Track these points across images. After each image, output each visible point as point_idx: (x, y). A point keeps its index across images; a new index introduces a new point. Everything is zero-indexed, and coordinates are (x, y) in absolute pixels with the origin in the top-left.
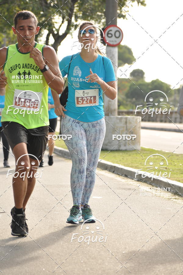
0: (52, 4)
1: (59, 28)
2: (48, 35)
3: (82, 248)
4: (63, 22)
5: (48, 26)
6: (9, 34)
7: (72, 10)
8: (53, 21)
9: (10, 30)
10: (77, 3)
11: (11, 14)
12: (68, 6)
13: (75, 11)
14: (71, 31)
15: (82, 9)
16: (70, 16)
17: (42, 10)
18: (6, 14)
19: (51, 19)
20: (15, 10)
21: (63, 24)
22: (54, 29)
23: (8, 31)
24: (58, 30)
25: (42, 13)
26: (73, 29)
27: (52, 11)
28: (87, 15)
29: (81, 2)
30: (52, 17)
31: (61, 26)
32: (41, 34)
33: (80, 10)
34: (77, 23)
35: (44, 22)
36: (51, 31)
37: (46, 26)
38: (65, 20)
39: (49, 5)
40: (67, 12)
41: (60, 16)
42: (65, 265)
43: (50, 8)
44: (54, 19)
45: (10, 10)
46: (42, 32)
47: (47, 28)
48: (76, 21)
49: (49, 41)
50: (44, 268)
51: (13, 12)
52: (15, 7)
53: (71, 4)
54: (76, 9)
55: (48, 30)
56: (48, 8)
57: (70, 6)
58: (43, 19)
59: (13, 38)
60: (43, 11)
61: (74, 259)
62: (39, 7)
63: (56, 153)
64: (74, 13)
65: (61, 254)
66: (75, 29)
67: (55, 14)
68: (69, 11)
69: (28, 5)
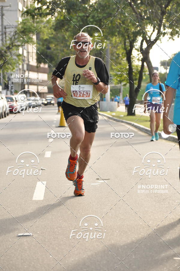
0: (146, 17)
1: (151, 35)
2: (142, 41)
3: (170, 208)
4: (154, 31)
5: (142, 34)
6: (112, 41)
7: (161, 21)
8: (146, 30)
9: (112, 38)
10: (165, 16)
11: (114, 25)
12: (158, 18)
13: (163, 21)
14: (160, 38)
15: (169, 20)
16: (160, 26)
17: (138, 21)
18: (110, 25)
19: (144, 29)
20: (117, 22)
21: (154, 32)
22: (147, 36)
23: (111, 39)
24: (150, 37)
25: (137, 24)
26: (162, 36)
27: (146, 22)
28: (173, 25)
29: (168, 15)
30: (146, 27)
31: (152, 33)
32: (136, 40)
33: (167, 21)
34: (165, 31)
35: (139, 31)
36: (144, 38)
37: (141, 34)
38: (155, 29)
39: (143, 18)
40: (157, 22)
41: (152, 26)
42: (158, 220)
43: (144, 20)
44: (147, 28)
45: (113, 22)
46: (138, 39)
47: (142, 35)
48: (164, 29)
49: (143, 45)
50: (141, 222)
51: (116, 23)
52: (117, 20)
53: (160, 16)
54: (164, 21)
55: (143, 37)
56: (143, 20)
57: (159, 18)
58: (139, 28)
59: (115, 44)
60: (139, 23)
61: (164, 216)
62: (135, 19)
63: (149, 133)
64: (163, 24)
65: (154, 212)
66: (164, 36)
67: (148, 25)
68: (159, 22)
69: (127, 18)
